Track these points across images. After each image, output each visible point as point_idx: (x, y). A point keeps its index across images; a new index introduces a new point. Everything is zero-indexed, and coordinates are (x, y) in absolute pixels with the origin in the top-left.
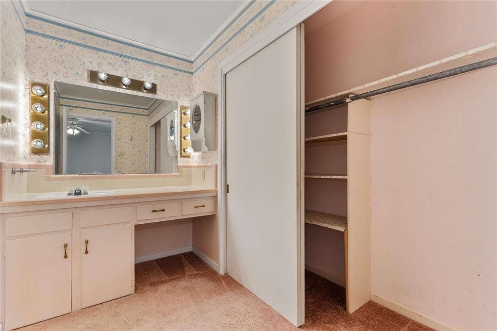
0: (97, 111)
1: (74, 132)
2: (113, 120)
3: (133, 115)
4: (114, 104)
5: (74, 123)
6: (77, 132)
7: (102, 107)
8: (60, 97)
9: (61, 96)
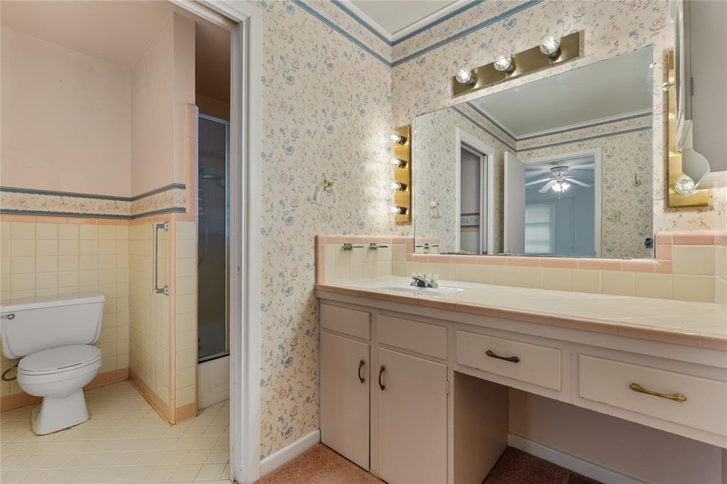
0: (567, 146)
1: (562, 188)
2: (597, 152)
3: (640, 132)
4: (598, 122)
5: (562, 173)
6: (566, 187)
7: (575, 135)
8: (516, 140)
9: (517, 138)
